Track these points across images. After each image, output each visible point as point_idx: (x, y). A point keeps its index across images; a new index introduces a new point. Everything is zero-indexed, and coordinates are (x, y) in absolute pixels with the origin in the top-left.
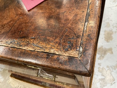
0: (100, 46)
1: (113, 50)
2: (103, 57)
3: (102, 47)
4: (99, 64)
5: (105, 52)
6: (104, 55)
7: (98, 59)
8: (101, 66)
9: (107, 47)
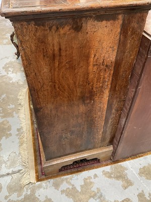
0: (125, 167)
1: (130, 187)
2: (110, 177)
3: (126, 169)
4: (96, 176)
5: (121, 176)
6: (114, 178)
7: (104, 171)
8: (94, 178)
9: (130, 177)
